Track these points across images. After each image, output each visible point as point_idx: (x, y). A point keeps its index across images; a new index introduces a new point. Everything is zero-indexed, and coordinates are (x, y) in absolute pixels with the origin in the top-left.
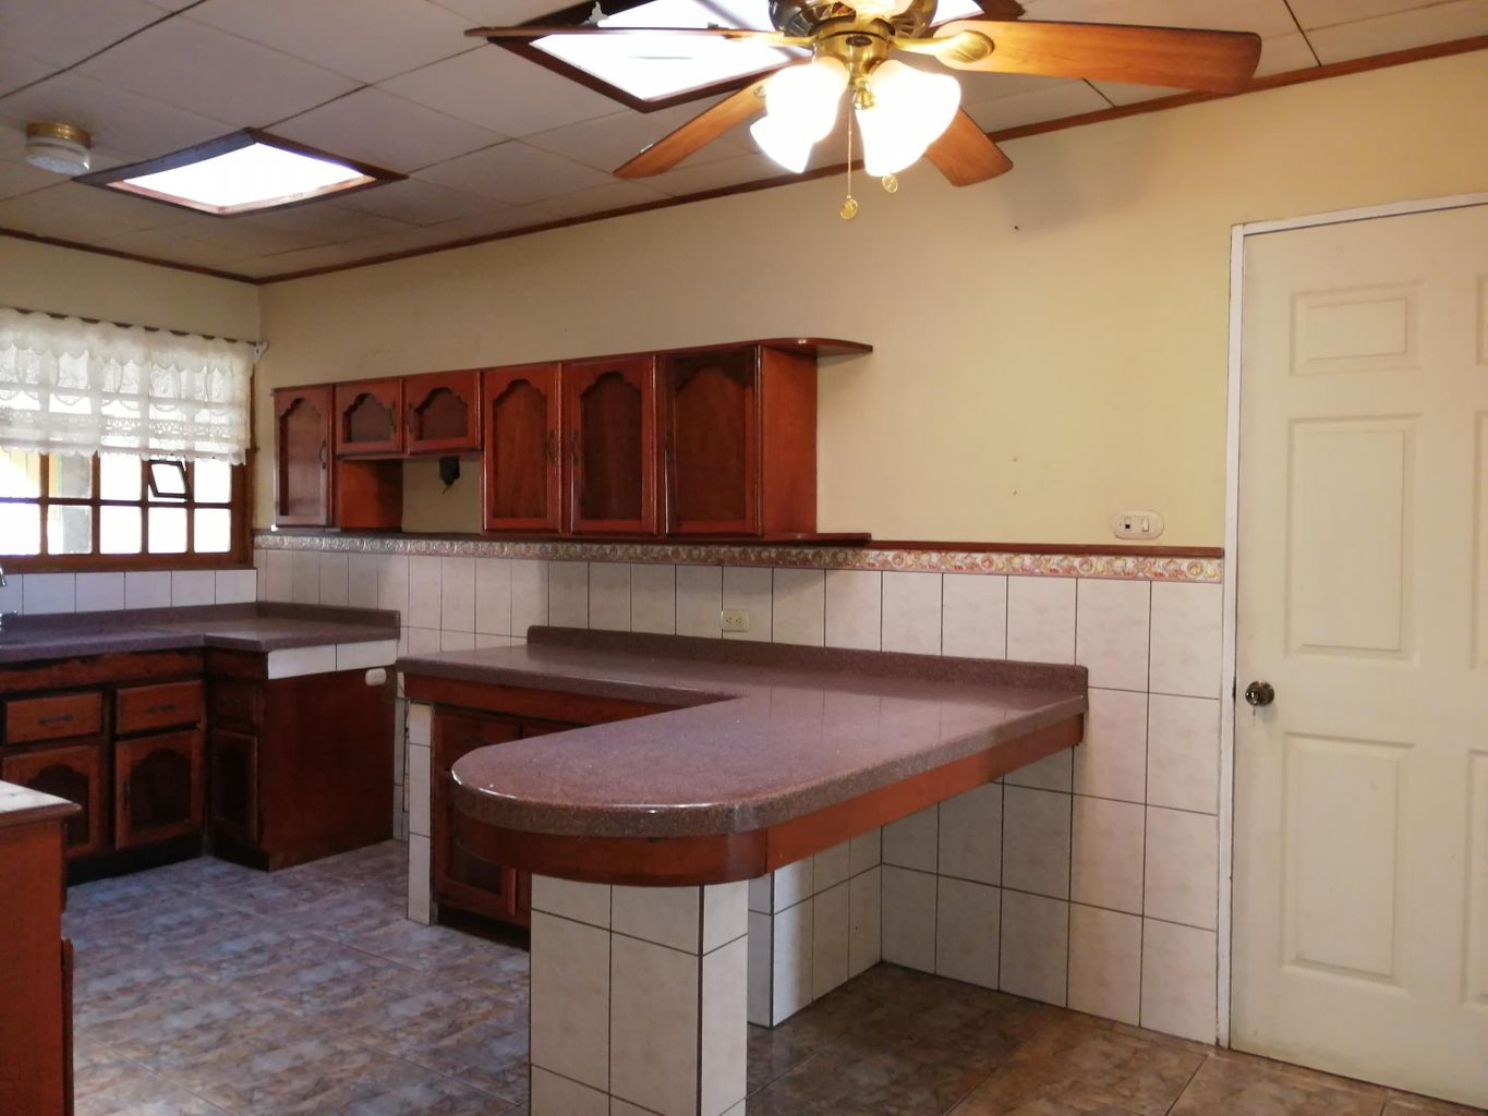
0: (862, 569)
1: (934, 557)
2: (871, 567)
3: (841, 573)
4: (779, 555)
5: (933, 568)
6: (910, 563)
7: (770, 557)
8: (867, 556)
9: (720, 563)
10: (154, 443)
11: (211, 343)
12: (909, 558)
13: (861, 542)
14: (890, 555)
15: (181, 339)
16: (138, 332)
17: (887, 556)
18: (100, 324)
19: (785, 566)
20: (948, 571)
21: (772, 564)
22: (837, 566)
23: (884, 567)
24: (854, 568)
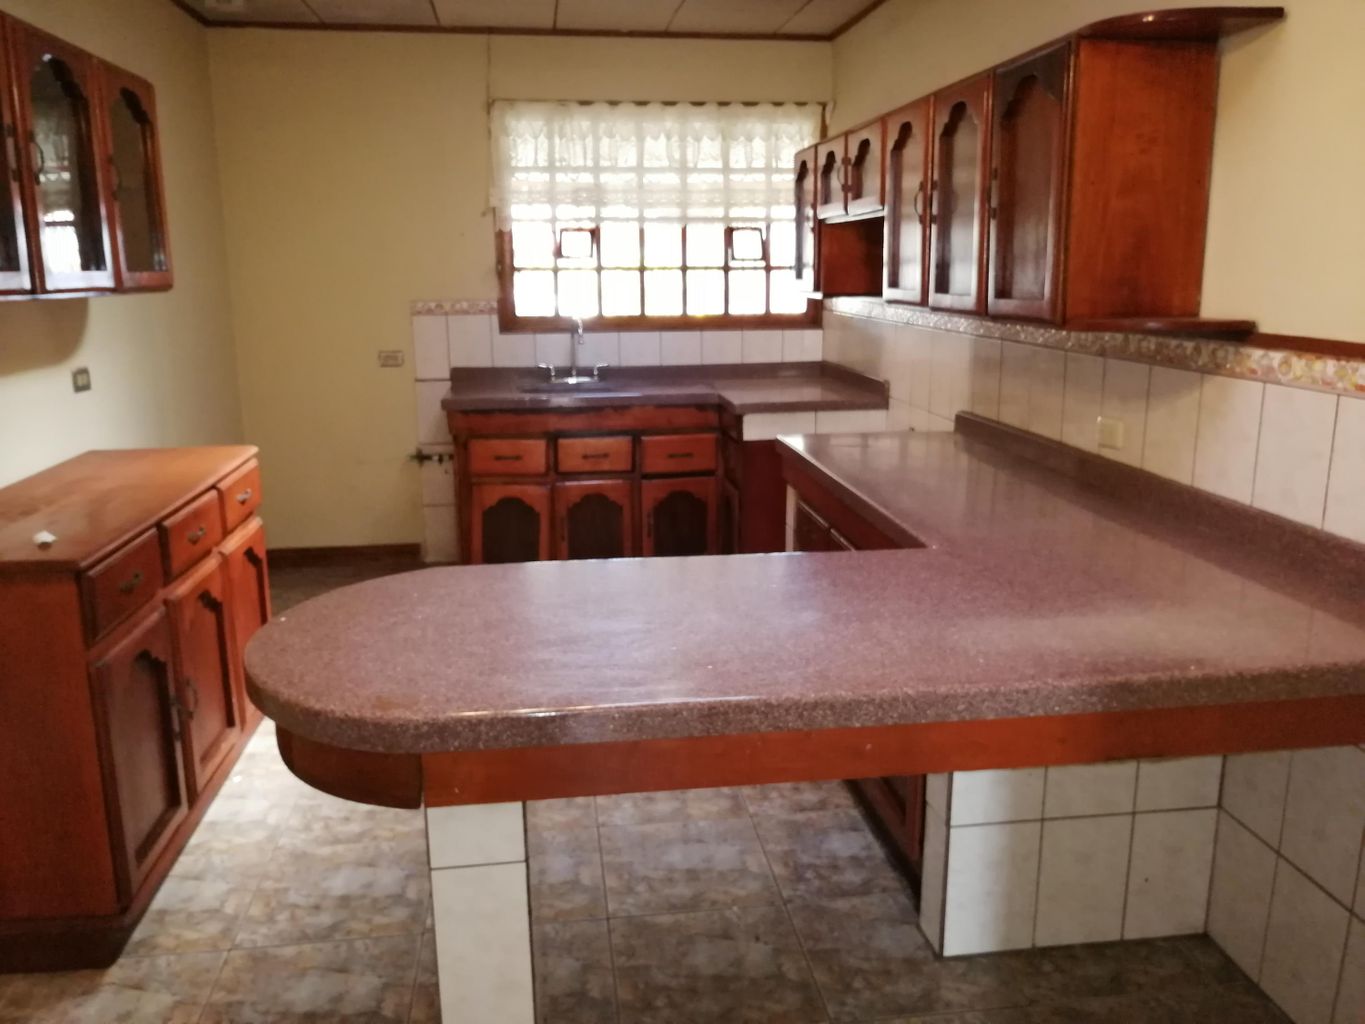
0: (1242, 376)
1: (1329, 366)
2: (1252, 375)
3: (1219, 379)
4: (1160, 347)
5: (1327, 385)
6: (1299, 373)
7: (1148, 348)
8: (1249, 356)
9: (1102, 353)
10: (734, 213)
11: (780, 110)
12: (1299, 364)
13: (1241, 333)
14: (1276, 357)
15: (752, 109)
16: (711, 108)
17: (1272, 359)
18: (678, 106)
19: (1162, 363)
20: (1345, 392)
21: (1151, 359)
22: (1216, 369)
23: (1268, 377)
24: (1233, 375)
